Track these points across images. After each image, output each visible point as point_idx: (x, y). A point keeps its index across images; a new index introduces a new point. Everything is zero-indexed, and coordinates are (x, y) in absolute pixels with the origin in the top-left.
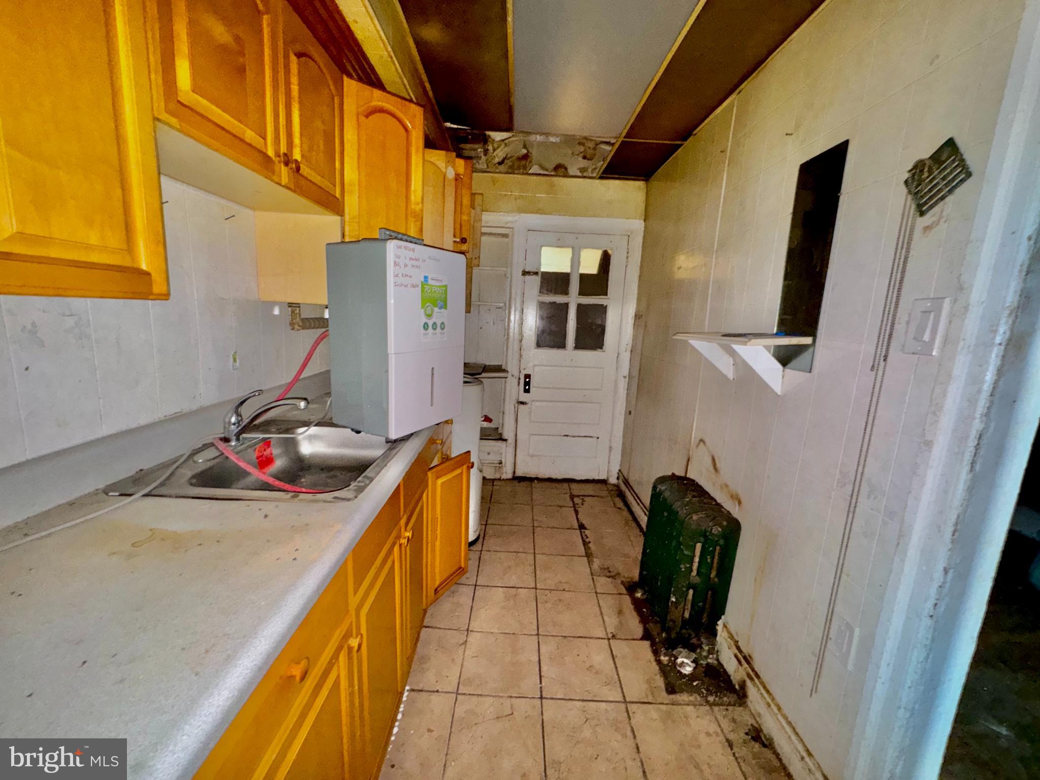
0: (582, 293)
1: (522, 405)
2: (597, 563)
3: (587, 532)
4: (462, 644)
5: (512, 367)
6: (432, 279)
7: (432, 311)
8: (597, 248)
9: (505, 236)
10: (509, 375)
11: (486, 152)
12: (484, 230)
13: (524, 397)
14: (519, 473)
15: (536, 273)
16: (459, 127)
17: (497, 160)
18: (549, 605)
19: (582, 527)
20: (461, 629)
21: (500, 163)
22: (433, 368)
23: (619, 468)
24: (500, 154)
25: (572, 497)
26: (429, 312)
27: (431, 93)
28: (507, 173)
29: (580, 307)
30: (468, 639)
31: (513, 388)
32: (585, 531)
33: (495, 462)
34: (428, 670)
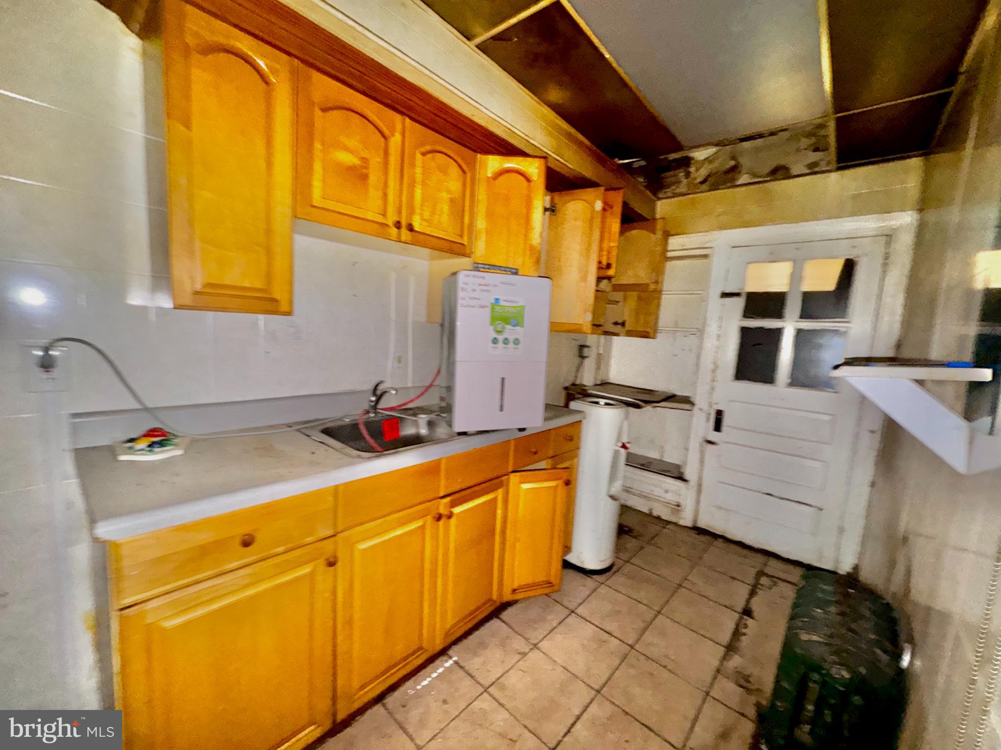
0: (805, 314)
1: (710, 446)
2: (735, 661)
3: (750, 622)
4: (519, 653)
5: (700, 400)
6: (505, 301)
7: (504, 328)
8: (836, 257)
9: (705, 256)
10: (696, 408)
11: (688, 174)
12: (669, 254)
13: (714, 436)
14: (702, 524)
15: (737, 295)
16: (631, 160)
17: (699, 180)
18: (632, 671)
19: (747, 612)
20: (530, 641)
21: (702, 183)
22: (503, 379)
23: (856, 562)
24: (703, 173)
25: (761, 574)
26: (499, 328)
27: (586, 142)
28: (710, 191)
29: (799, 332)
30: (530, 654)
31: (702, 424)
32: (749, 618)
33: (673, 503)
34: (479, 656)
